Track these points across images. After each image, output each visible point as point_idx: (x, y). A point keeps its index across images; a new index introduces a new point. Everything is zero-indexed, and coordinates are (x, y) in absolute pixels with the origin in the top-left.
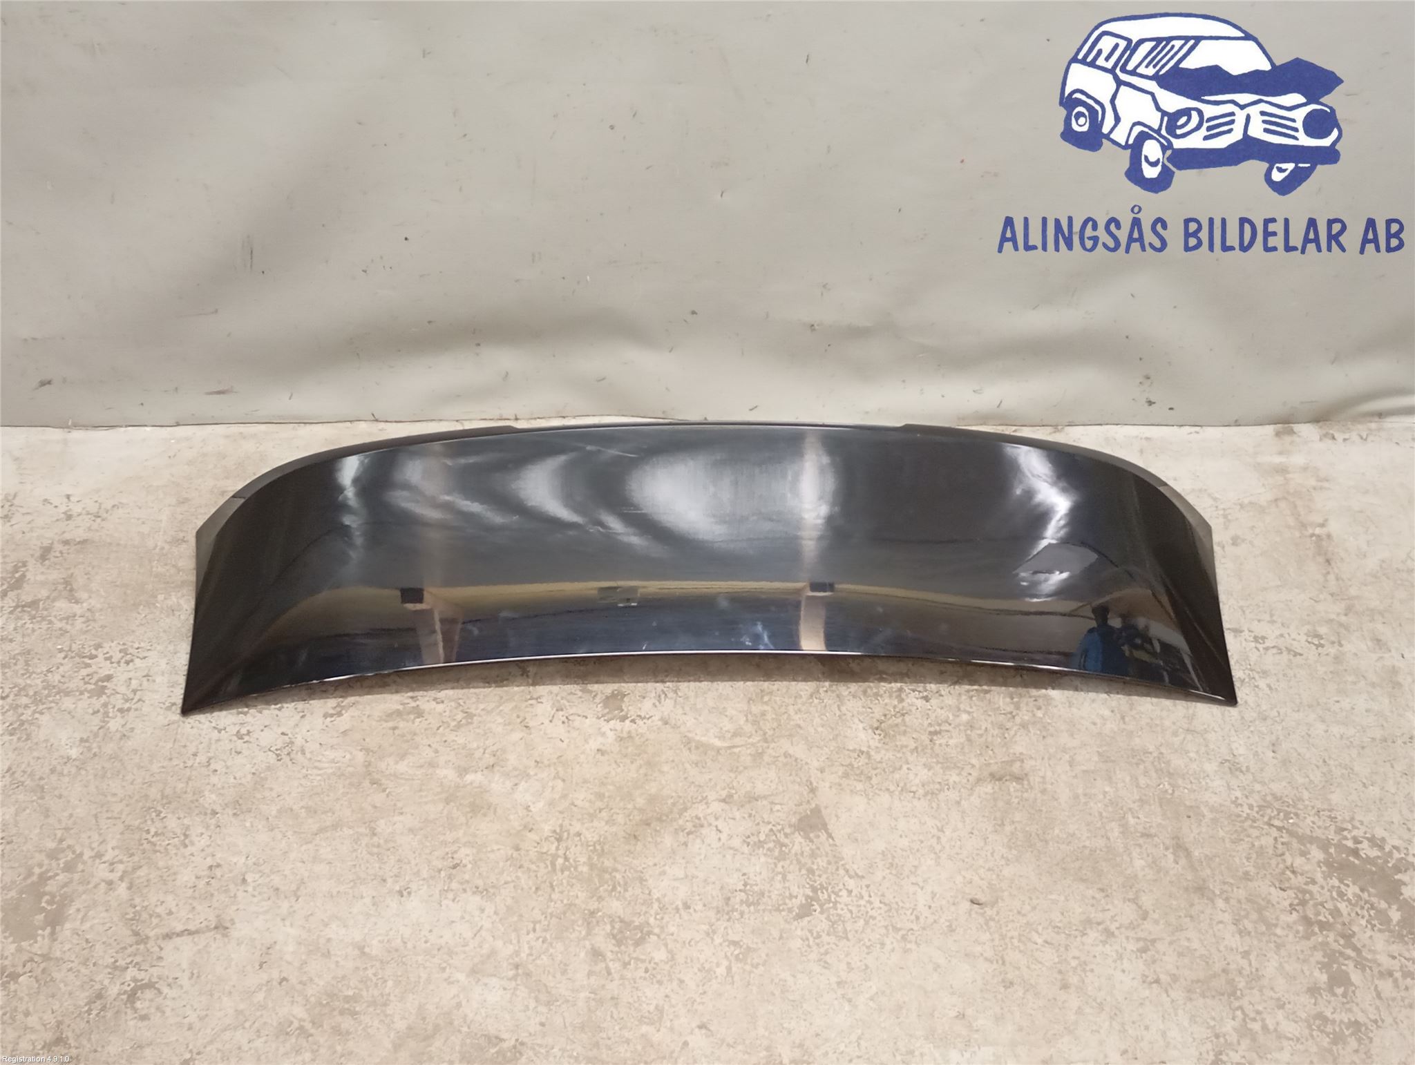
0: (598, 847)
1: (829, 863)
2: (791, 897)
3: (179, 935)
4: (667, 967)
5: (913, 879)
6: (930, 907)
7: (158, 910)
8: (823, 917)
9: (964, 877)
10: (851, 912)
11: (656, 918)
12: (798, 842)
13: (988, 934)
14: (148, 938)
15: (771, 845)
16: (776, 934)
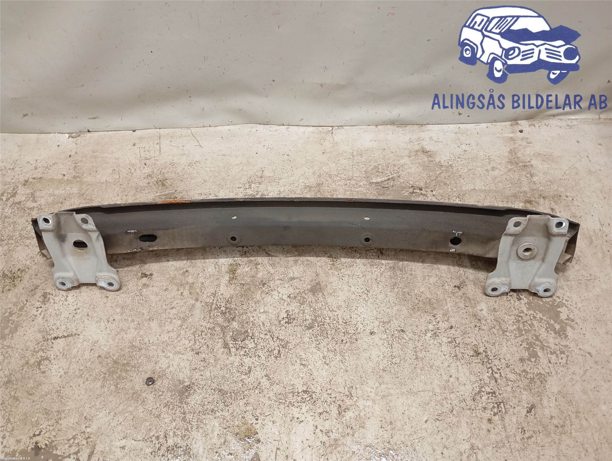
0: (230, 300)
1: (322, 305)
2: (306, 320)
3: (60, 338)
4: (253, 350)
5: (356, 312)
6: (362, 324)
7: (53, 327)
8: (318, 329)
9: (377, 311)
10: (330, 326)
11: (251, 330)
12: (310, 297)
13: (386, 335)
14: (48, 339)
15: (299, 298)
16: (299, 336)
